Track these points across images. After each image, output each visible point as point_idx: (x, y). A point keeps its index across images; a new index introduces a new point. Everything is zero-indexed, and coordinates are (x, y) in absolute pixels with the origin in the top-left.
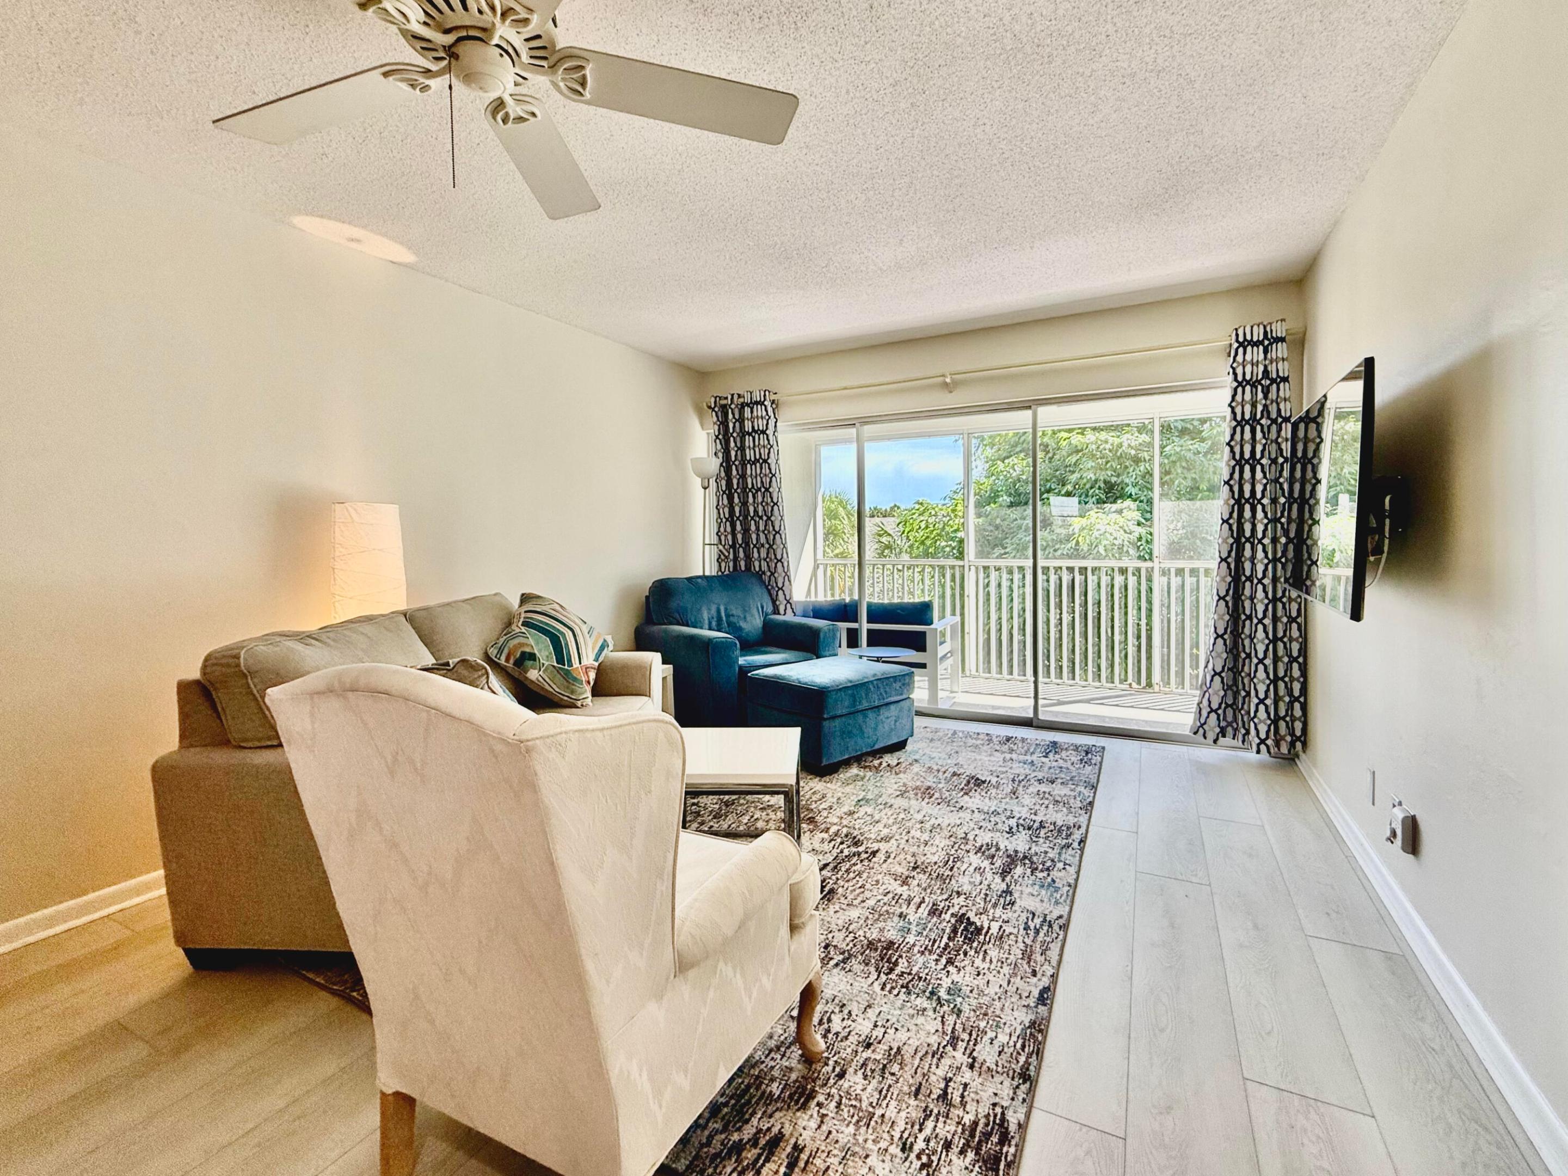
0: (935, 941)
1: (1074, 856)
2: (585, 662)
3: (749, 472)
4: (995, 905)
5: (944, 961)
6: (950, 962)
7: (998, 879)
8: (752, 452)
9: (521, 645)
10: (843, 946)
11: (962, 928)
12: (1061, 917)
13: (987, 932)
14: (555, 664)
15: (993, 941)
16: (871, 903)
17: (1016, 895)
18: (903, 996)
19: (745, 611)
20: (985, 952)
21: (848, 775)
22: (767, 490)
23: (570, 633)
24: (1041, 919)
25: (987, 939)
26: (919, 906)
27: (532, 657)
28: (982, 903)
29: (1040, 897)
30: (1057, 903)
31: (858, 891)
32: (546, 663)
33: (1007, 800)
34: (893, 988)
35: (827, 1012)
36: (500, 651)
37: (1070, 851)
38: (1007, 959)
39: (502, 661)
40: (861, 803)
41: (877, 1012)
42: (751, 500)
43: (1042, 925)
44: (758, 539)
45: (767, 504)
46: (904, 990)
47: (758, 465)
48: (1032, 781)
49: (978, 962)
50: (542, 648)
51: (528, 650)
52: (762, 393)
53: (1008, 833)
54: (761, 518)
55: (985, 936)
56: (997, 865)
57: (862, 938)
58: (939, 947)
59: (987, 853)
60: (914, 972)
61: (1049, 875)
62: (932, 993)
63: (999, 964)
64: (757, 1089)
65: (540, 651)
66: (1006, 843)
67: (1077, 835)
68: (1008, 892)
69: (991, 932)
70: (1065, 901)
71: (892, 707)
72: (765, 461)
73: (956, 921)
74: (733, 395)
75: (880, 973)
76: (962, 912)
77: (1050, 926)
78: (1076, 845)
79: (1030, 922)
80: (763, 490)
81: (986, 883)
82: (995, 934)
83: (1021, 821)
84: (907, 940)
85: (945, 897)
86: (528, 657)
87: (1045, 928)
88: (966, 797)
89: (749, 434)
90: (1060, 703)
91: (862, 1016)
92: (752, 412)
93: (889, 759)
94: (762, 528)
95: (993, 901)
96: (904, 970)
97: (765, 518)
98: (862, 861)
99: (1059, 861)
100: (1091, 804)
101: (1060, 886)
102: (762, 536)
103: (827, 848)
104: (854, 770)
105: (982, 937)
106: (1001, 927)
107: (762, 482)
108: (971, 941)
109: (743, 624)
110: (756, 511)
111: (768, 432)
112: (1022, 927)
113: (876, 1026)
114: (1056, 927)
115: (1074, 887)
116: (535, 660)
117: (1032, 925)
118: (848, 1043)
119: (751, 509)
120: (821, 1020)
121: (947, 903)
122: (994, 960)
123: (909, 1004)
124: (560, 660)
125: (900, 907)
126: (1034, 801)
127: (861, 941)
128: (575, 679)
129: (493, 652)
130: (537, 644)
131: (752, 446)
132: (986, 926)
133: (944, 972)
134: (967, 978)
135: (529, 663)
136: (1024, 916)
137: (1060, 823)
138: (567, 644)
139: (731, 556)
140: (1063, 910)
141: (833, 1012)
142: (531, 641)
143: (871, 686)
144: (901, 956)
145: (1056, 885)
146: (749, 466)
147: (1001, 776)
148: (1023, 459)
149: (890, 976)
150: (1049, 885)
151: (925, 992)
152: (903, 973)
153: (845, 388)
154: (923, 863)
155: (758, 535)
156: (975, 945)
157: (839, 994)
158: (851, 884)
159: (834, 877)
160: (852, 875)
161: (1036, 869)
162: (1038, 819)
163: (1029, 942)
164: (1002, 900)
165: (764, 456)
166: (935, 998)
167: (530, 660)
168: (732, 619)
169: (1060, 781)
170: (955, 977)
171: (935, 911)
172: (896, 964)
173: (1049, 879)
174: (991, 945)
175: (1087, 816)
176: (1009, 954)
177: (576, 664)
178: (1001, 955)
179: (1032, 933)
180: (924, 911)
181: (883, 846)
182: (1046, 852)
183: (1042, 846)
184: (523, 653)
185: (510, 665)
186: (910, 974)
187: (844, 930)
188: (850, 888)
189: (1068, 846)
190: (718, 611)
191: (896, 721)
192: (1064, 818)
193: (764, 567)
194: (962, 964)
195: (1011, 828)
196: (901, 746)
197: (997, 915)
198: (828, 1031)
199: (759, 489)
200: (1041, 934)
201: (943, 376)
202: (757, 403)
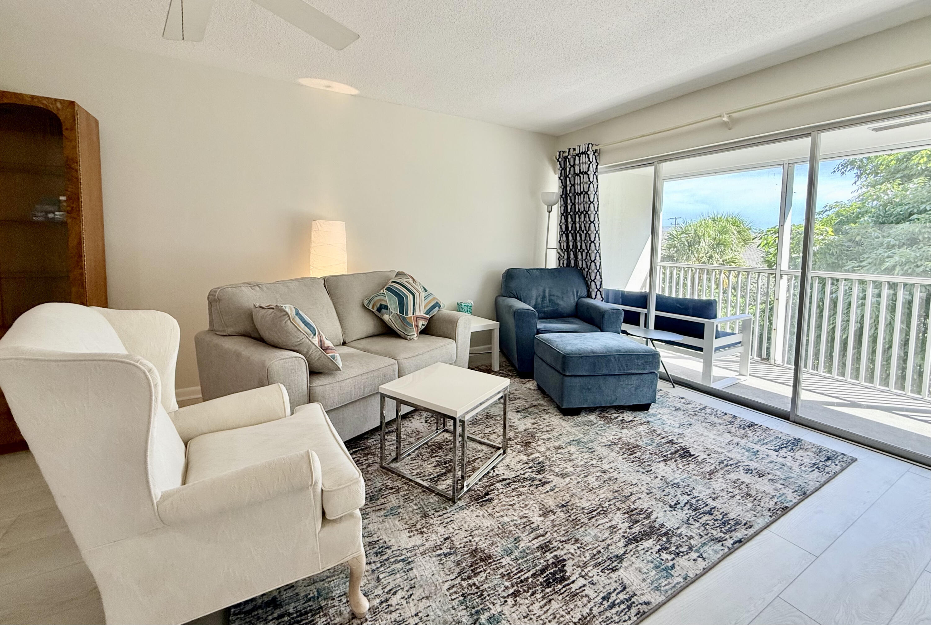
0: (522, 571)
1: (716, 552)
2: (417, 314)
3: (577, 201)
4: (596, 566)
5: (511, 591)
6: (515, 595)
7: (621, 544)
8: (579, 186)
9: (380, 300)
10: (457, 544)
11: (552, 571)
12: (647, 604)
13: (569, 584)
14: (398, 313)
15: (566, 594)
16: (506, 519)
17: (625, 564)
18: (455, 603)
19: (563, 293)
20: (550, 601)
21: (586, 419)
22: (587, 212)
23: (412, 296)
24: (627, 597)
25: (562, 591)
26: (536, 538)
27: (386, 307)
28: (588, 558)
29: (645, 576)
30: (657, 589)
31: (506, 507)
32: (394, 312)
33: (698, 478)
34: (456, 592)
35: (400, 586)
36: (370, 302)
37: (718, 546)
38: (562, 616)
39: (370, 308)
40: (574, 443)
41: (428, 604)
42: (577, 219)
43: (622, 602)
44: (581, 246)
45: (587, 222)
46: (461, 598)
47: (582, 195)
48: (741, 468)
49: (537, 605)
50: (392, 303)
51: (384, 303)
52: (587, 146)
53: (671, 506)
54: (583, 232)
55: (564, 587)
56: (633, 531)
57: (474, 544)
58: (519, 578)
59: (633, 517)
60: (481, 588)
61: (673, 559)
62: (477, 612)
63: (552, 617)
64: (312, 616)
65: (390, 305)
66: (661, 515)
67: (738, 535)
68: (620, 558)
69: (571, 585)
70: (666, 591)
71: (634, 378)
72: (586, 193)
73: (553, 563)
74: (569, 149)
75: (459, 576)
76: (564, 557)
77: (629, 608)
78: (729, 543)
79: (614, 595)
80: (584, 212)
81: (609, 541)
82: (573, 590)
83: (694, 501)
84: (501, 561)
85: (563, 539)
86: (383, 308)
87: (623, 606)
88: (662, 464)
89: (578, 175)
90: (854, 405)
91: (416, 601)
92: (580, 160)
93: (628, 416)
94: (583, 239)
95: (600, 560)
96: (477, 583)
97: (585, 232)
98: (531, 486)
99: (697, 551)
100: (786, 510)
101: (676, 574)
102: (583, 244)
103: (518, 467)
104: (592, 417)
105: (560, 587)
106: (584, 586)
107: (584, 208)
108: (548, 585)
109: (561, 302)
110: (580, 227)
111: (589, 173)
112: (602, 595)
113: (416, 615)
114: (634, 611)
115: (689, 582)
116: (387, 309)
117: (613, 597)
118: (389, 616)
119: (578, 226)
120: (390, 590)
121: (560, 545)
122: (550, 612)
123: (453, 611)
124: (401, 311)
125: (523, 533)
126: (724, 486)
127: (472, 545)
128: (408, 323)
129: (366, 302)
130: (390, 300)
131: (579, 183)
132: (572, 579)
133: (503, 600)
134: (514, 615)
135: (384, 311)
136: (614, 585)
137: (732, 515)
138: (407, 303)
139: (566, 257)
140: (656, 598)
141: (402, 589)
142: (387, 299)
143: (612, 359)
144: (485, 571)
145: (672, 572)
146: (577, 196)
147: (713, 455)
148: (899, 184)
149: (463, 582)
150: (665, 569)
151: (474, 608)
152: (474, 584)
153: (643, 136)
154: (573, 504)
155: (581, 243)
156: (548, 590)
157: (419, 578)
158: (508, 500)
159: (501, 491)
160: (514, 494)
161: (666, 549)
162: (712, 504)
163: (595, 611)
164: (608, 562)
165: (586, 190)
166: (476, 617)
167: (384, 309)
168: (552, 298)
169: (770, 477)
170: (507, 610)
171: (545, 548)
172: (476, 574)
173: (670, 564)
174: (560, 598)
175: (768, 520)
176: (569, 613)
177: (410, 314)
178: (560, 611)
179: (606, 604)
180: (536, 543)
181: (556, 480)
182: (691, 538)
183: (695, 530)
184: (381, 305)
185: (375, 310)
186: (478, 588)
187: (469, 532)
188: (504, 503)
189: (719, 540)
190: (544, 291)
191: (636, 389)
192: (741, 513)
193: (585, 266)
194: (521, 602)
195: (678, 503)
196: (645, 407)
197: (590, 574)
198: (387, 600)
199: (582, 212)
200: (614, 611)
201: (720, 116)
202: (583, 153)
